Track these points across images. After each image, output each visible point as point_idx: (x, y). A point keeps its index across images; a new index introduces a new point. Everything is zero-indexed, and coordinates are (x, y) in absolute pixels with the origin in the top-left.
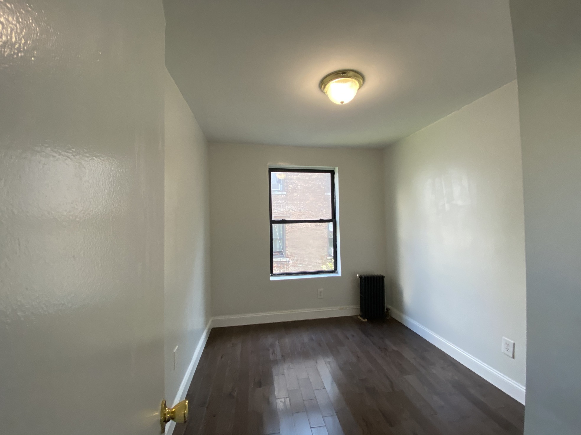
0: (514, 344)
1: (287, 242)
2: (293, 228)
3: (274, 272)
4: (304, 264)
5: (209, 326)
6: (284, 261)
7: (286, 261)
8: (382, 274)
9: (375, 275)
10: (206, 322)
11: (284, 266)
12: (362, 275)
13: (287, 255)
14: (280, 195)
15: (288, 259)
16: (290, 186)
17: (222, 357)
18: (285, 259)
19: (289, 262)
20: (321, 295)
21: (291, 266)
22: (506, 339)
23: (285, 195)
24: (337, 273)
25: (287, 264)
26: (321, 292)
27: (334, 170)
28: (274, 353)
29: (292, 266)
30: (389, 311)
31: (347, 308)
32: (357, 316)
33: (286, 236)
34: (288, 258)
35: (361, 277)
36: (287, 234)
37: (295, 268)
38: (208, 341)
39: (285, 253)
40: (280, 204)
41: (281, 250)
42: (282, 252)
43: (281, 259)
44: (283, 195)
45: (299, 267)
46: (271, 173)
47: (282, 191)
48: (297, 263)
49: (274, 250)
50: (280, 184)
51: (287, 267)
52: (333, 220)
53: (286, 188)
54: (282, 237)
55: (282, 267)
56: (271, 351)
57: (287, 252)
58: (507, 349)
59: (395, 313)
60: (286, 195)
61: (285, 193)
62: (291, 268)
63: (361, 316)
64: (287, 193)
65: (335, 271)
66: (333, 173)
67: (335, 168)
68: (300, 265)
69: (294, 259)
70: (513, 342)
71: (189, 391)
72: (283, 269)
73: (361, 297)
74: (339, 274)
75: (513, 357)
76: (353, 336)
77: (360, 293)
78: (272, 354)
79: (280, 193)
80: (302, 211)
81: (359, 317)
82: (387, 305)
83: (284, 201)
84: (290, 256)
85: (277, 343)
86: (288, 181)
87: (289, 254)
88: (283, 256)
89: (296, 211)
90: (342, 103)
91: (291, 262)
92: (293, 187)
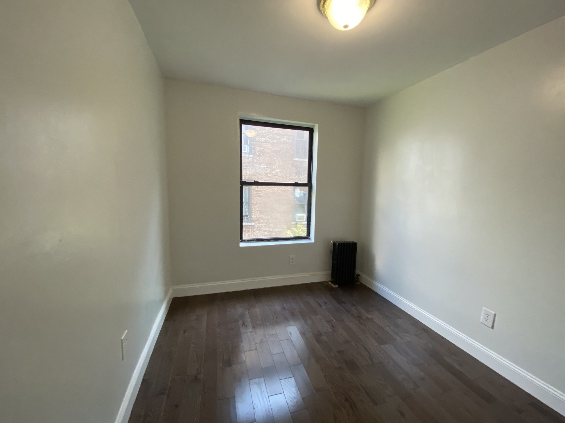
0: (495, 315)
1: (253, 207)
2: (260, 192)
3: (244, 238)
4: (270, 229)
5: (170, 295)
6: (250, 226)
7: (252, 226)
8: (355, 241)
9: (347, 242)
10: (166, 292)
11: (250, 230)
12: (335, 241)
13: (252, 220)
14: (247, 158)
15: (253, 224)
16: (257, 148)
17: (185, 332)
18: (251, 223)
19: (254, 226)
20: (293, 262)
21: (255, 230)
22: (486, 309)
23: (251, 158)
24: (310, 239)
25: (252, 229)
26: (293, 259)
27: (313, 128)
28: (245, 325)
29: (257, 230)
30: (359, 277)
31: (319, 274)
32: (327, 282)
33: (252, 201)
34: (253, 222)
35: (334, 244)
36: (253, 198)
37: (260, 232)
38: (167, 314)
39: (251, 217)
40: (247, 167)
41: (246, 215)
42: (247, 216)
43: (247, 223)
44: (249, 157)
45: (264, 231)
46: (243, 125)
47: (249, 154)
48: (262, 227)
49: (244, 214)
50: (246, 146)
51: (252, 231)
52: (309, 184)
53: (253, 150)
54: (248, 201)
55: (247, 231)
56: (241, 322)
57: (253, 216)
58: (487, 320)
59: (364, 279)
60: (253, 158)
61: (252, 156)
62: (256, 232)
63: (332, 282)
64: (254, 156)
65: (308, 237)
66: (311, 131)
67: (314, 126)
68: (265, 230)
69: (259, 224)
70: (494, 313)
71: (145, 375)
72: (248, 233)
73: (333, 263)
74: (312, 240)
75: (493, 327)
76: (325, 303)
77: (332, 260)
78: (242, 325)
79: (247, 156)
80: (269, 175)
81: (330, 283)
82: (358, 272)
83: (250, 164)
84: (256, 220)
85: (247, 313)
86: (255, 142)
87: (254, 218)
88: (248, 220)
89: (263, 175)
90: (346, 27)
91: (257, 226)
92: (261, 150)
